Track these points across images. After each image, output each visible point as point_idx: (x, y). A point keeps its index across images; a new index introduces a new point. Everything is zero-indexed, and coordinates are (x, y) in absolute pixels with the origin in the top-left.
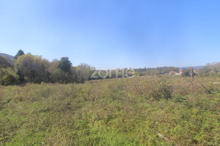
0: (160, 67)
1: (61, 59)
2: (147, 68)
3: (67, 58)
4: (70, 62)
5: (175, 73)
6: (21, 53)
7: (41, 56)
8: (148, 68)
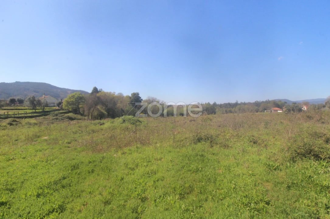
0: (259, 101)
1: (132, 94)
2: (239, 102)
3: (138, 94)
4: (140, 98)
5: (277, 110)
6: (95, 90)
7: (114, 93)
8: (241, 103)
